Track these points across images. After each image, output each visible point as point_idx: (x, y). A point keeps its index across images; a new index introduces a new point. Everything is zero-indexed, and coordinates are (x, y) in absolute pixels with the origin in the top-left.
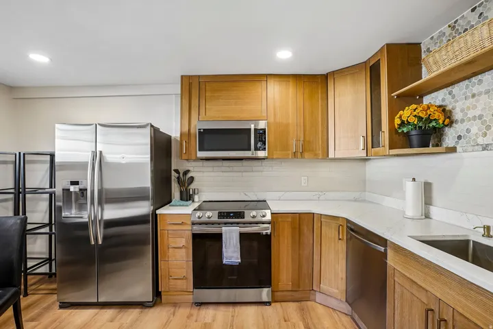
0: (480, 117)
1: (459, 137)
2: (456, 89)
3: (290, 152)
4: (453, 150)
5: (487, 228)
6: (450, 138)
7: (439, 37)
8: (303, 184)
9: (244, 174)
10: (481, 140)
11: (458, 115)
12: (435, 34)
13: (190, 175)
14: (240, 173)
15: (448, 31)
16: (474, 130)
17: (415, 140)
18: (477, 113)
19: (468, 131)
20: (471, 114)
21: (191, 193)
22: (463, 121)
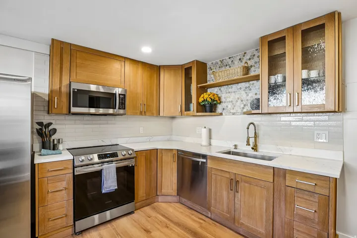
0: (232, 101)
1: (224, 109)
2: (223, 88)
3: (138, 111)
4: (221, 114)
5: (236, 146)
6: (219, 109)
7: (215, 64)
8: (141, 132)
9: (101, 126)
10: (232, 111)
11: (223, 99)
12: (214, 62)
13: (51, 127)
14: (99, 126)
15: (220, 63)
16: (229, 106)
17: (208, 109)
18: (230, 100)
19: (227, 106)
20: (228, 100)
21: (55, 143)
22: (225, 102)
